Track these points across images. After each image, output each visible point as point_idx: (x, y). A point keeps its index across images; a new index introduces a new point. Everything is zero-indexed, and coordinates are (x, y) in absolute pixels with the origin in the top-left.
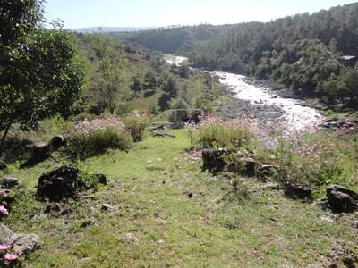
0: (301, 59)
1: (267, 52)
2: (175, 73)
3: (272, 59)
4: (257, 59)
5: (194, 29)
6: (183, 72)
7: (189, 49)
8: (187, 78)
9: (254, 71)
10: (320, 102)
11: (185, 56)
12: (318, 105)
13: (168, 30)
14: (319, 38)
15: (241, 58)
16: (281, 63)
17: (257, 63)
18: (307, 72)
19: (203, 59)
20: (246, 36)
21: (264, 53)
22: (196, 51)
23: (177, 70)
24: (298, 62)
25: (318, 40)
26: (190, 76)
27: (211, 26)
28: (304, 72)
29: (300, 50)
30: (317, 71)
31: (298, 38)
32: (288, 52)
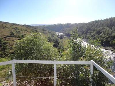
0: (102, 33)
1: (90, 31)
2: (59, 37)
3: (91, 33)
4: (86, 34)
5: (65, 25)
6: (61, 37)
7: (64, 31)
8: (63, 39)
9: (85, 37)
10: (112, 48)
11: (62, 33)
12: (112, 49)
13: (57, 25)
14: (107, 26)
15: (81, 33)
16: (95, 34)
17: (86, 35)
18: (105, 37)
19: (68, 33)
20: (82, 26)
21: (88, 31)
22: (66, 31)
23: (59, 36)
24: (101, 34)
25: (108, 27)
26: (64, 38)
27: (71, 24)
28: (104, 37)
29: (101, 30)
30: (109, 37)
31: (100, 27)
32: (97, 31)
